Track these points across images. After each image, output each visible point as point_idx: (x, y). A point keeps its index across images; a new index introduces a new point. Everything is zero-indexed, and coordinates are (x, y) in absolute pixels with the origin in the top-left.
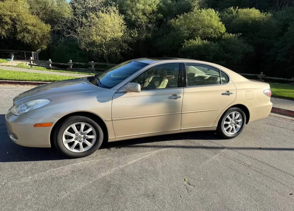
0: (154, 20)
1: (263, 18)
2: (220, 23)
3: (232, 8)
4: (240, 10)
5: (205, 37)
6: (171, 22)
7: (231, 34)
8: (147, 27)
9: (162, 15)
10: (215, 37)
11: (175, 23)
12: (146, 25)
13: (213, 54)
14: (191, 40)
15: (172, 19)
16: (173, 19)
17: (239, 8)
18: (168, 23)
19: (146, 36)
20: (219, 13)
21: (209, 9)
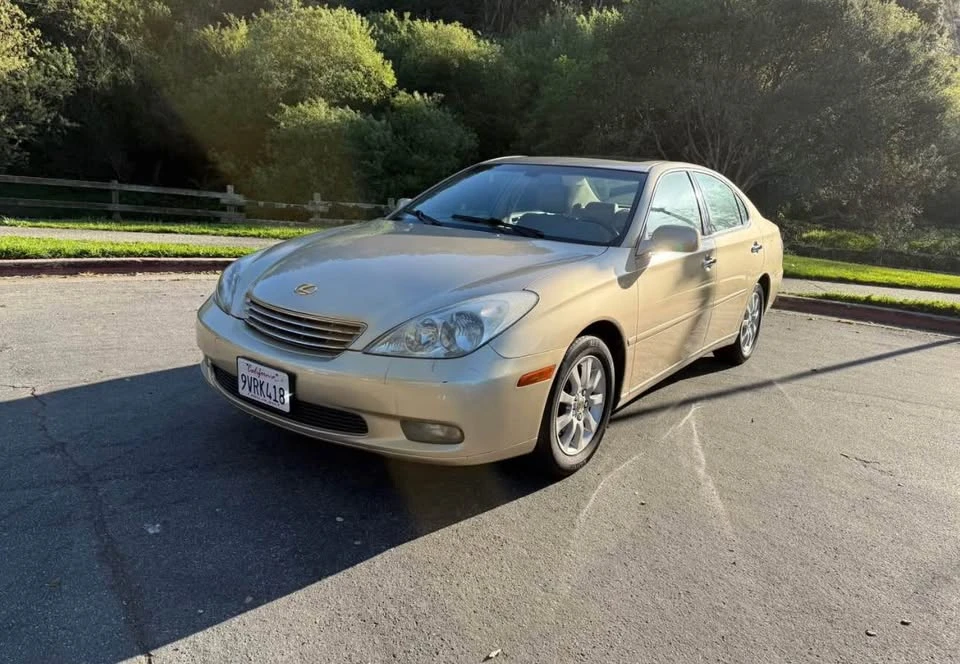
0: (137, 19)
1: (484, 53)
2: (379, 57)
3: (391, 14)
4: (418, 23)
5: (340, 96)
6: (205, 37)
7: (416, 94)
8: (112, 43)
9: (167, 9)
10: (370, 100)
11: (223, 43)
12: (107, 35)
13: (382, 153)
14: (302, 103)
15: (208, 28)
16: (211, 27)
17: (412, 18)
18: (193, 37)
19: (115, 78)
20: (370, 26)
21: (340, 8)
